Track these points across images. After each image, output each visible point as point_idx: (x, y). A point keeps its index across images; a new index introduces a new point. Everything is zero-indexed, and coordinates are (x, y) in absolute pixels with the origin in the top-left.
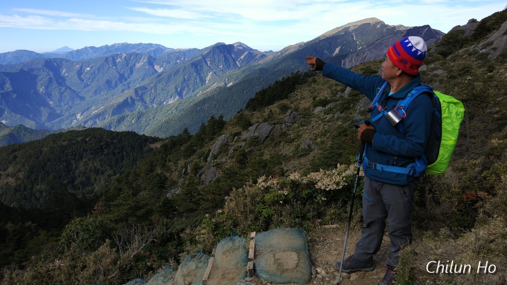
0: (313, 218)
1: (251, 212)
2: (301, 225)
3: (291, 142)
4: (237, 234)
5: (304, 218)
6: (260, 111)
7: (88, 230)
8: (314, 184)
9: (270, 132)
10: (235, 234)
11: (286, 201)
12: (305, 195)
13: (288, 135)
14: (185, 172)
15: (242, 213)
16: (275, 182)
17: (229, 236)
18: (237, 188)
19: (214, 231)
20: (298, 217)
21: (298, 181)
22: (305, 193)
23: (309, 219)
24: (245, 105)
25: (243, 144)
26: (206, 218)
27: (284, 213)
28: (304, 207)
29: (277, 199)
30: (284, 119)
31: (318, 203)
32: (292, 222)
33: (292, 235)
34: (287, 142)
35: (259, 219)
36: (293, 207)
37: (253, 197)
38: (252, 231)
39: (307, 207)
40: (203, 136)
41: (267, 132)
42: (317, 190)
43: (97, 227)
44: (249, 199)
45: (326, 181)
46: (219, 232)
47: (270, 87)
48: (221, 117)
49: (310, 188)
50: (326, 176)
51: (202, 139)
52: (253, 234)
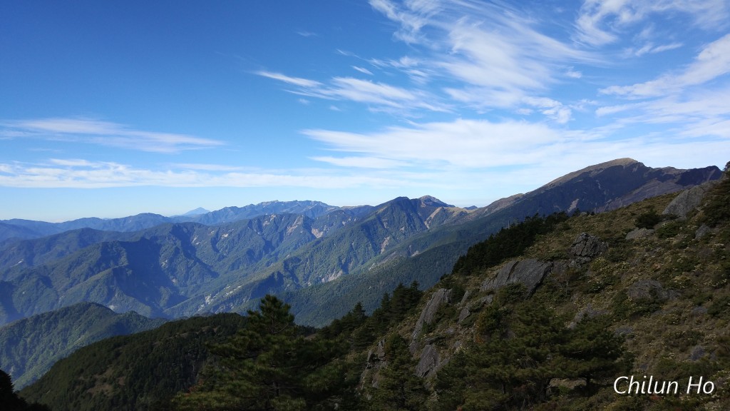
9: (545, 274)
14: (373, 356)
24: (452, 268)
25: (489, 298)
30: (570, 250)
41: (537, 276)
47: (491, 238)
48: (415, 284)
51: (385, 320)
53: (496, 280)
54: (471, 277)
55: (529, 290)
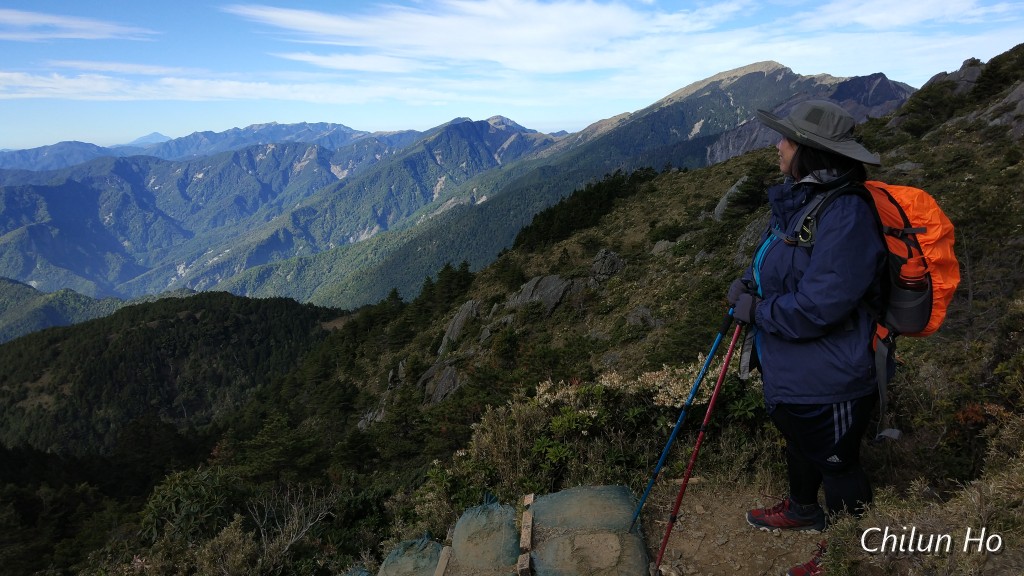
0: (650, 464)
1: (525, 454)
2: (626, 479)
3: (607, 313)
4: (496, 500)
5: (631, 464)
6: (542, 251)
7: (198, 495)
8: (651, 395)
9: (565, 293)
10: (492, 499)
11: (595, 431)
12: (635, 417)
13: (600, 298)
14: (394, 377)
15: (506, 456)
16: (571, 392)
17: (481, 503)
18: (495, 407)
19: (449, 494)
20: (619, 463)
21: (618, 389)
22: (633, 413)
23: (642, 467)
24: (513, 241)
25: (510, 318)
26: (433, 466)
27: (590, 455)
28: (632, 442)
29: (577, 427)
30: (591, 266)
31: (660, 433)
32: (607, 474)
33: (608, 499)
34: (599, 313)
35: (541, 468)
36: (609, 441)
37: (528, 424)
38: (527, 493)
39: (639, 442)
40: (430, 304)
41: (557, 294)
42: (657, 409)
43: (216, 490)
44: (519, 427)
45: (675, 388)
46: (461, 495)
47: (561, 203)
48: (466, 265)
49: (644, 404)
50: (675, 378)
51: (427, 311)
52: (529, 499)
53: (520, 297)
55: (549, 309)
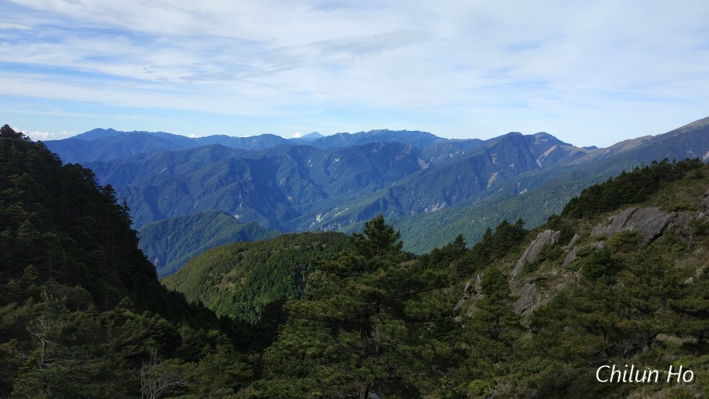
9: (666, 225)
14: (470, 287)
24: (562, 210)
25: (600, 245)
30: (700, 200)
41: (658, 225)
48: (520, 222)
51: (486, 255)
53: (610, 226)
54: (582, 220)
55: (647, 239)
